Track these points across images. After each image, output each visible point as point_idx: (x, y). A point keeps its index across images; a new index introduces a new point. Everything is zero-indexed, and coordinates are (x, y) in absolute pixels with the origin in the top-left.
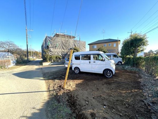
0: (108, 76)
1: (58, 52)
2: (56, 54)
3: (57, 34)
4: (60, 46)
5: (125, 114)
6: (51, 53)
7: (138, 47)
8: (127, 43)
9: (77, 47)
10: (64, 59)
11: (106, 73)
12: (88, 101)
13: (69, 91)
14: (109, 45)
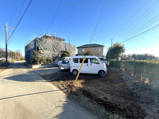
0: (102, 75)
1: (49, 55)
2: (47, 56)
3: (47, 35)
4: (51, 48)
5: (121, 96)
6: (42, 55)
7: (119, 53)
8: (112, 50)
9: (68, 50)
10: (54, 61)
11: (101, 73)
12: (98, 92)
13: (80, 88)
14: (92, 49)
